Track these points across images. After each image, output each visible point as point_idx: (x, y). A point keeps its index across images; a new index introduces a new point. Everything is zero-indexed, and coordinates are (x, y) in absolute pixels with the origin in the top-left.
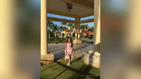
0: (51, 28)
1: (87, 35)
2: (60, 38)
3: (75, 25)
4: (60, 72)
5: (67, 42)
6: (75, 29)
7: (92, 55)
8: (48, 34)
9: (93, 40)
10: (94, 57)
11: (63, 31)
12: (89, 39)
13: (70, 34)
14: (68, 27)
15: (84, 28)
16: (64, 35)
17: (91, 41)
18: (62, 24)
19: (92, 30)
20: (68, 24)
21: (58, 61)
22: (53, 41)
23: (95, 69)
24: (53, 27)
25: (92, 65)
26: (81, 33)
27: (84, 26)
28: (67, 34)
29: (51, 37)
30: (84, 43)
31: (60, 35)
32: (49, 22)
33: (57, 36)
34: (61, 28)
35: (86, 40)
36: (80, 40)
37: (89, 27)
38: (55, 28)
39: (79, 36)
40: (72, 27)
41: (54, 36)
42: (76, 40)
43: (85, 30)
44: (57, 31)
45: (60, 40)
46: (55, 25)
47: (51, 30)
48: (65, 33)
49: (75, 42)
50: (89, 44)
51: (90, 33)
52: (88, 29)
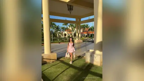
0: (53, 29)
1: (88, 35)
2: (62, 38)
3: (76, 25)
4: (63, 70)
5: (69, 41)
6: (76, 29)
7: (93, 53)
8: (51, 34)
9: (93, 39)
10: (95, 55)
11: (65, 31)
12: (89, 38)
13: (71, 34)
14: (69, 27)
15: (84, 28)
16: (65, 35)
17: (91, 40)
18: (63, 25)
19: (92, 29)
20: (69, 24)
21: (61, 59)
22: (55, 41)
23: (97, 67)
24: (56, 28)
25: (93, 63)
26: (82, 33)
27: (84, 25)
28: (69, 34)
29: (54, 38)
30: (85, 42)
31: (62, 35)
32: (51, 23)
33: (59, 36)
34: (63, 28)
35: (87, 40)
36: (81, 39)
37: (89, 26)
38: (58, 28)
39: (80, 35)
40: (73, 27)
41: (56, 36)
42: (77, 39)
43: (86, 29)
44: (59, 31)
45: (63, 40)
46: (57, 26)
47: (54, 31)
48: (66, 33)
49: (76, 41)
50: (90, 43)
51: (91, 33)
52: (89, 29)
